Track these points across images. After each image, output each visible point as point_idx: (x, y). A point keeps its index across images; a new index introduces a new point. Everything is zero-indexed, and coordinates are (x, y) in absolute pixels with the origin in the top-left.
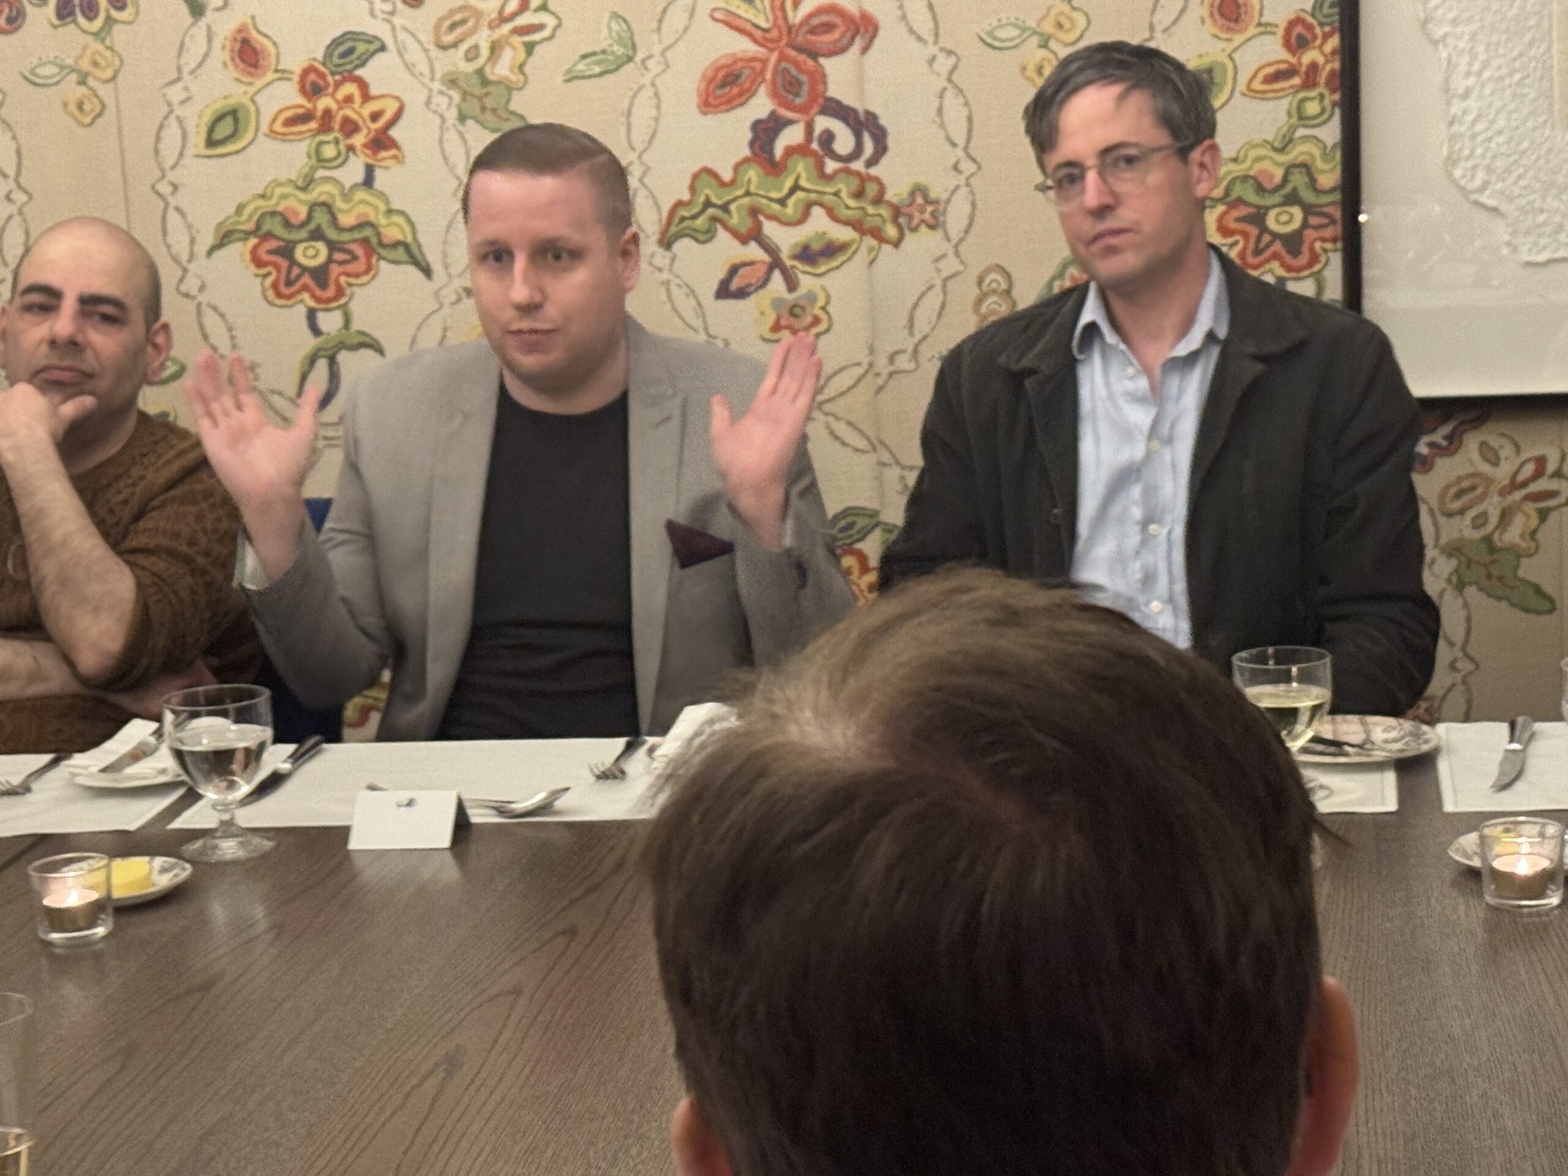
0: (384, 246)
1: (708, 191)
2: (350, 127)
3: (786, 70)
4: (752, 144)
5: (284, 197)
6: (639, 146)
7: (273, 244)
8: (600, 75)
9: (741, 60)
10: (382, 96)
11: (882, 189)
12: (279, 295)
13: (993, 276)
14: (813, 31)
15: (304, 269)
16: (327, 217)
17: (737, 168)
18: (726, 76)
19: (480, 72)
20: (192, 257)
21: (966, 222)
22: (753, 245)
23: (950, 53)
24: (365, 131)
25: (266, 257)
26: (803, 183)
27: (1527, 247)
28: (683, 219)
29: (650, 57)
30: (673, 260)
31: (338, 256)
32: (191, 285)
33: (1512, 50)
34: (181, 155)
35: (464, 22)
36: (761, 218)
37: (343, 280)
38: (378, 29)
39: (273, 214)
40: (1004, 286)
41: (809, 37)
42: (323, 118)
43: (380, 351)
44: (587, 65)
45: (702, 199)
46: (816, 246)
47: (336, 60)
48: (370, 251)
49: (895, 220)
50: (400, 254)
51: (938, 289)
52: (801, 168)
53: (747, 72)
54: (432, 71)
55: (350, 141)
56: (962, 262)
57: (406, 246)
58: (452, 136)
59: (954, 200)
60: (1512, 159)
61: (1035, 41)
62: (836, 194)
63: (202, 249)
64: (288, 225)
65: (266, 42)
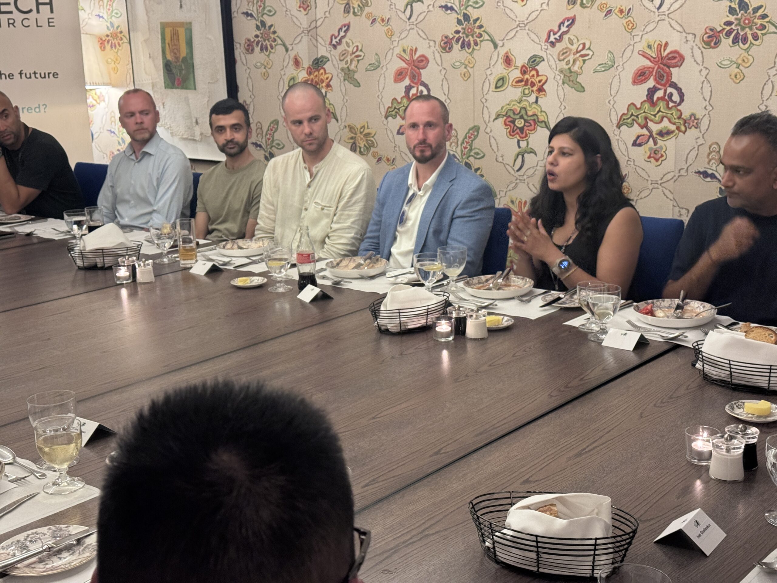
0: (539, 122)
1: (632, 111)
2: (533, 85)
3: (660, 72)
4: (647, 96)
5: (514, 105)
6: (613, 95)
7: (510, 119)
8: (604, 71)
9: (646, 68)
10: (542, 75)
11: (681, 114)
12: (510, 135)
13: (715, 146)
14: (669, 59)
15: (517, 127)
16: (525, 112)
17: (642, 103)
18: (641, 73)
19: (569, 69)
20: (489, 121)
21: (707, 127)
22: (645, 129)
23: (707, 68)
24: (536, 86)
25: (508, 123)
26: (662, 110)
28: (624, 119)
29: (619, 66)
30: (620, 132)
31: (527, 124)
32: (488, 130)
34: (488, 91)
35: (566, 52)
36: (648, 120)
37: (527, 131)
38: (543, 54)
39: (511, 110)
40: (718, 150)
42: (526, 81)
43: (536, 155)
44: (600, 68)
45: (631, 113)
46: (664, 131)
47: (531, 63)
48: (535, 123)
49: (684, 124)
50: (543, 124)
51: (696, 149)
52: (662, 104)
53: (647, 72)
54: (556, 68)
55: (532, 89)
56: (705, 140)
57: (545, 122)
58: (560, 88)
59: (704, 119)
61: (735, 65)
62: (672, 114)
63: (492, 119)
64: (514, 113)
65: (513, 57)
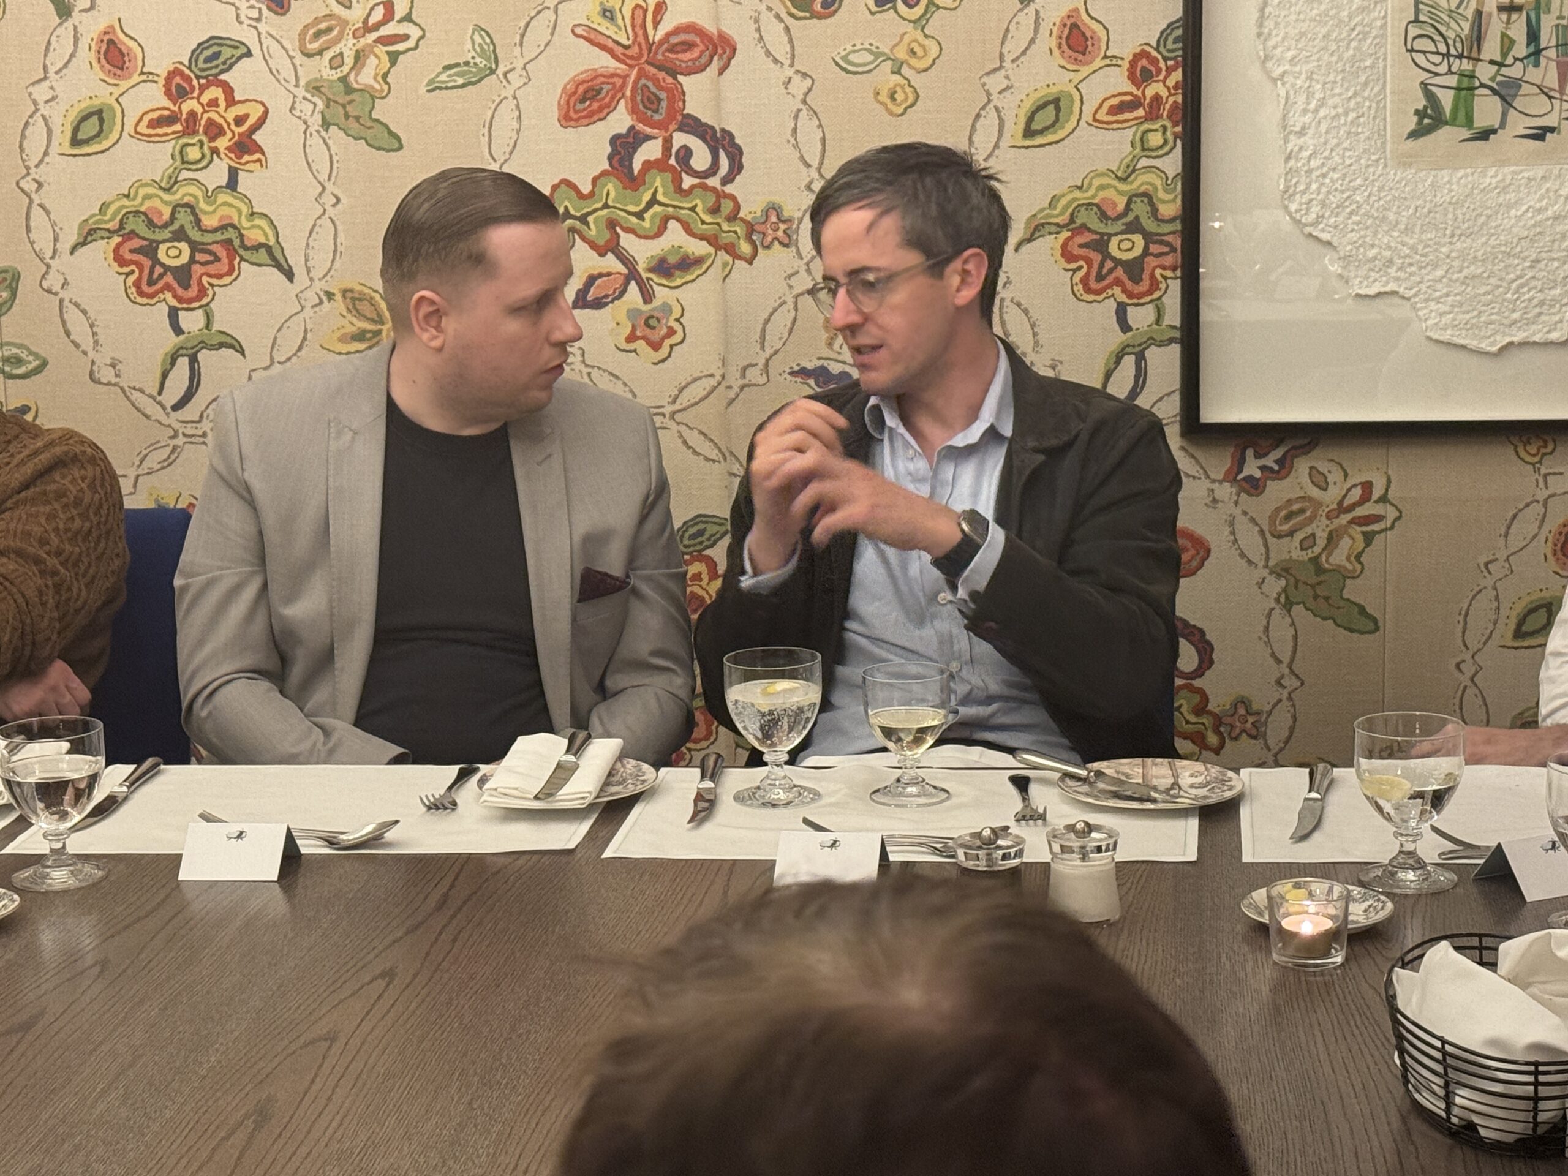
0: (246, 248)
1: (567, 203)
2: (214, 131)
3: (645, 87)
4: (611, 158)
5: (148, 197)
6: (500, 158)
7: (136, 243)
8: (463, 86)
9: (602, 75)
10: (247, 101)
11: (737, 207)
12: (141, 293)
14: (672, 49)
15: (167, 268)
16: (190, 218)
17: (595, 180)
18: (586, 92)
19: (344, 80)
20: (55, 253)
22: (611, 257)
23: (805, 75)
24: (229, 135)
25: (128, 256)
26: (660, 197)
27: (1357, 281)
29: (512, 69)
31: (200, 257)
32: (54, 281)
33: (1347, 90)
34: (46, 153)
35: (329, 30)
36: (618, 229)
37: (205, 279)
38: (245, 35)
39: (136, 213)
41: (667, 54)
42: (187, 120)
43: (241, 352)
44: (450, 76)
46: (672, 260)
47: (201, 65)
48: (232, 253)
49: (749, 239)
50: (263, 256)
51: (790, 305)
52: (659, 182)
53: (606, 87)
54: (297, 78)
55: (213, 145)
57: (269, 249)
58: (315, 141)
60: (1345, 196)
61: (887, 66)
62: (693, 209)
63: (65, 245)
64: (151, 224)
65: (131, 44)
